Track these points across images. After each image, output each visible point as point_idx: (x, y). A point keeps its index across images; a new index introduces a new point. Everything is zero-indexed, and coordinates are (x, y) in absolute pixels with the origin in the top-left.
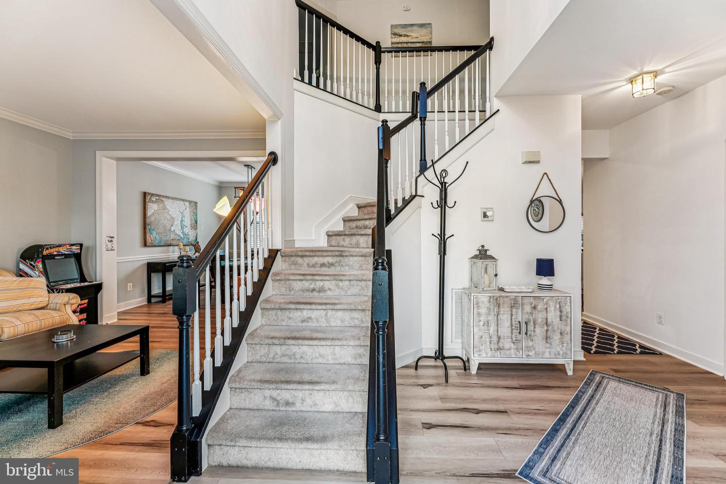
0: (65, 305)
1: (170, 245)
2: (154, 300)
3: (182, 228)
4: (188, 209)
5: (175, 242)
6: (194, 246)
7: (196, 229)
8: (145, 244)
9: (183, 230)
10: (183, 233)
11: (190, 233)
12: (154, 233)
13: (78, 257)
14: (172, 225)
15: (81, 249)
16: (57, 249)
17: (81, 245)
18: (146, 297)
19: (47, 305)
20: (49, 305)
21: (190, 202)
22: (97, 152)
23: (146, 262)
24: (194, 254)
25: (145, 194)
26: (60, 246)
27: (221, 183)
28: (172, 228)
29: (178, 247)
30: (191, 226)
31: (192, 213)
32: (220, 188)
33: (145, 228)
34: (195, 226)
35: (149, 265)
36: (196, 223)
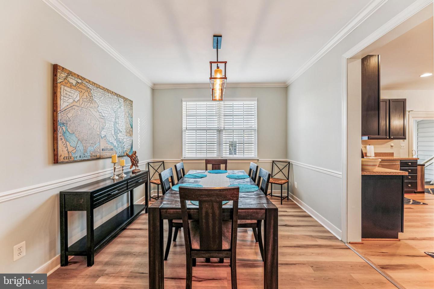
1: (99, 158)
3: (116, 133)
5: (106, 154)
6: (131, 157)
7: (131, 135)
8: (56, 160)
9: (116, 136)
10: (117, 139)
11: (125, 140)
12: (73, 139)
14: (103, 129)
18: (58, 255)
21: (125, 99)
23: (57, 192)
24: (131, 169)
25: (55, 68)
27: (154, 84)
28: (102, 133)
29: (110, 160)
30: (126, 132)
31: (128, 114)
32: (153, 90)
33: (55, 130)
34: (130, 131)
35: (63, 196)
36: (132, 127)
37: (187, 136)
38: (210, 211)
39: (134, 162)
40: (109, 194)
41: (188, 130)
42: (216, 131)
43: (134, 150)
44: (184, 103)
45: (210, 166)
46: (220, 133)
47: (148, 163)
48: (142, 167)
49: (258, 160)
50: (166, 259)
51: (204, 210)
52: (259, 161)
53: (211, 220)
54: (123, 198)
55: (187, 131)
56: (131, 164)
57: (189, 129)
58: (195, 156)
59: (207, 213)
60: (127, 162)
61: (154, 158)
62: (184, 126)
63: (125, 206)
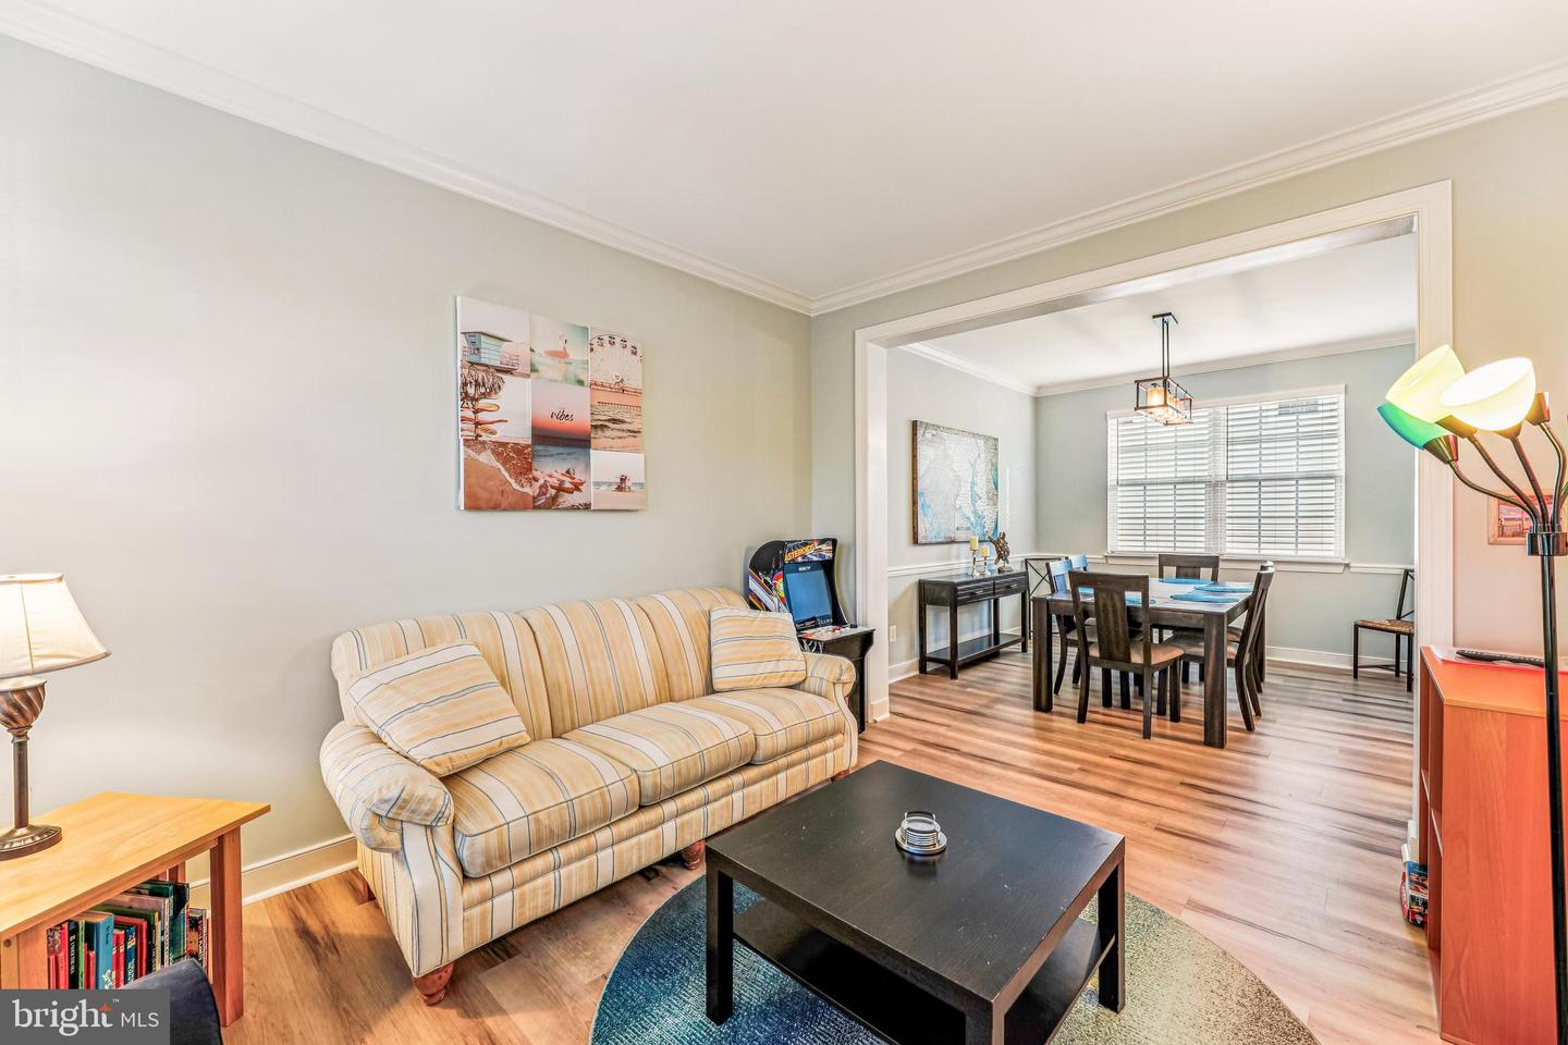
0: (834, 684)
1: (952, 542)
2: (930, 667)
3: (974, 501)
4: (982, 456)
5: (960, 535)
6: (996, 543)
7: (995, 504)
8: (915, 541)
9: (974, 506)
10: (975, 512)
11: (986, 513)
12: (930, 513)
13: (828, 567)
14: (958, 495)
15: (834, 551)
16: (800, 551)
17: (834, 542)
18: (916, 660)
19: (804, 681)
20: (807, 681)
21: (987, 438)
22: (857, 332)
23: (915, 579)
24: (996, 563)
25: (915, 424)
26: (805, 544)
27: (1039, 388)
28: (958, 502)
29: (968, 546)
30: (988, 498)
31: (989, 465)
32: (1037, 401)
33: (915, 503)
34: (993, 498)
35: (923, 586)
36: (997, 488)
37: (1120, 499)
38: (1109, 603)
39: (1002, 553)
40: (973, 593)
41: (1122, 485)
42: (1203, 485)
43: (1000, 530)
44: (1112, 423)
45: (1170, 571)
46: (1215, 492)
47: (1026, 561)
48: (1015, 564)
49: (1347, 566)
50: (1057, 692)
51: (1101, 602)
52: (1352, 570)
53: (1111, 616)
54: (982, 610)
55: (1120, 489)
56: (996, 557)
57: (1124, 483)
58: (1142, 549)
59: (1105, 606)
60: (990, 550)
61: (1038, 549)
62: (1112, 478)
63: (986, 632)
